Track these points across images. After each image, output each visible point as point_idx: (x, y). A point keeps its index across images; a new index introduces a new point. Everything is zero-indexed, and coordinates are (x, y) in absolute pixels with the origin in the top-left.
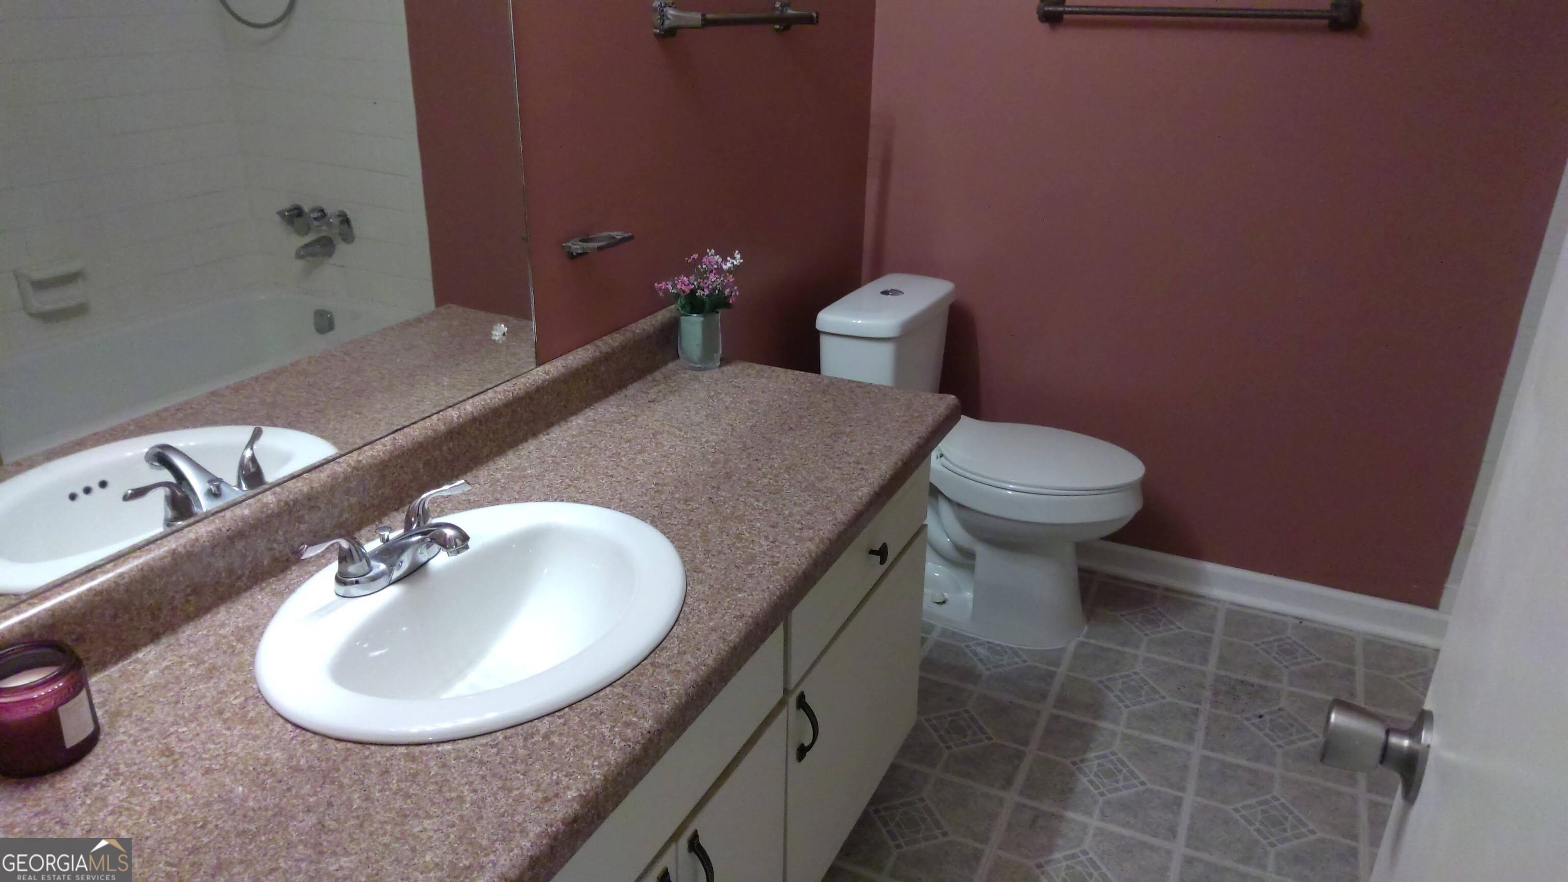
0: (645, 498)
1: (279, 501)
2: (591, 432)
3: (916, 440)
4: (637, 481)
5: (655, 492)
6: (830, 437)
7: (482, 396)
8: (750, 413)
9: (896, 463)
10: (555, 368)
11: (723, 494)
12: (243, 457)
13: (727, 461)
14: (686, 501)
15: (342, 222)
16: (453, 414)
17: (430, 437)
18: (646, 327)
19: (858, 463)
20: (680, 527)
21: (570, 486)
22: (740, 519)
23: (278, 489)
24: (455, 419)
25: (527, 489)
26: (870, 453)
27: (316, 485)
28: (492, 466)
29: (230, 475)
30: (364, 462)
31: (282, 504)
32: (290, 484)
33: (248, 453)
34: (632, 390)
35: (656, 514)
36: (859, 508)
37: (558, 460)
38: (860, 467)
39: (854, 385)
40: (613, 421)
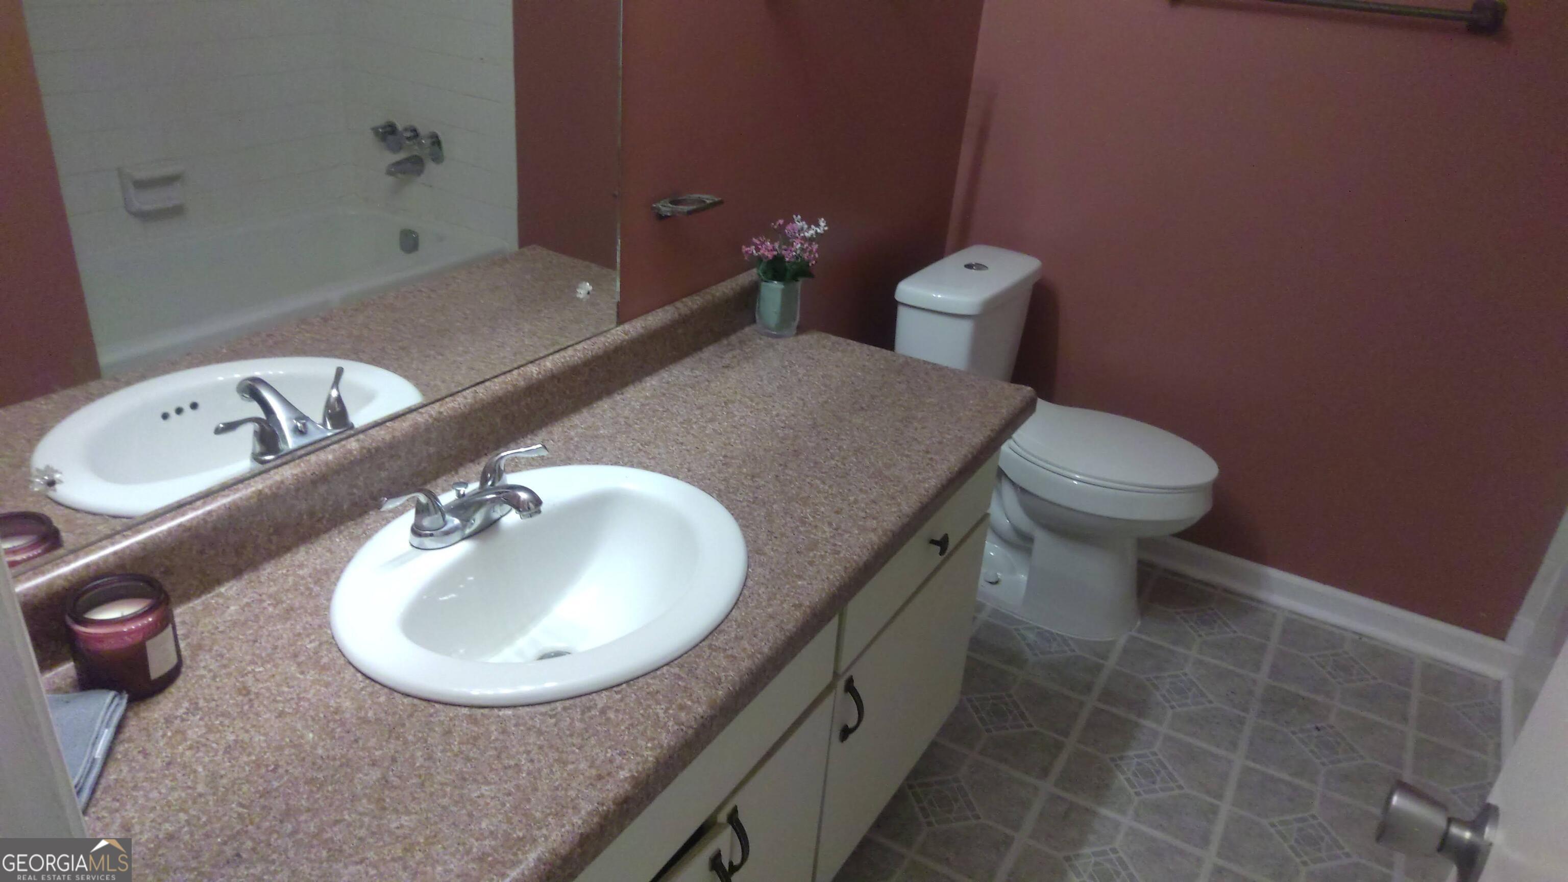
0: (713, 470)
1: (362, 448)
2: (664, 394)
3: (989, 433)
4: (706, 451)
5: (724, 464)
6: (901, 421)
7: (562, 353)
8: (823, 388)
9: (966, 456)
10: (635, 328)
11: (791, 472)
12: (330, 396)
13: (796, 437)
14: (753, 477)
15: (433, 144)
16: (533, 370)
17: (509, 392)
18: (725, 290)
19: (928, 452)
20: (745, 504)
21: (640, 450)
22: (805, 501)
23: (361, 436)
24: (535, 376)
25: (599, 450)
26: (940, 443)
27: (397, 434)
28: (567, 422)
29: (316, 413)
30: (445, 414)
31: (365, 451)
32: (373, 432)
33: (334, 393)
34: (707, 353)
35: (722, 487)
36: (925, 500)
37: (630, 422)
38: (929, 456)
39: (929, 367)
40: (685, 385)
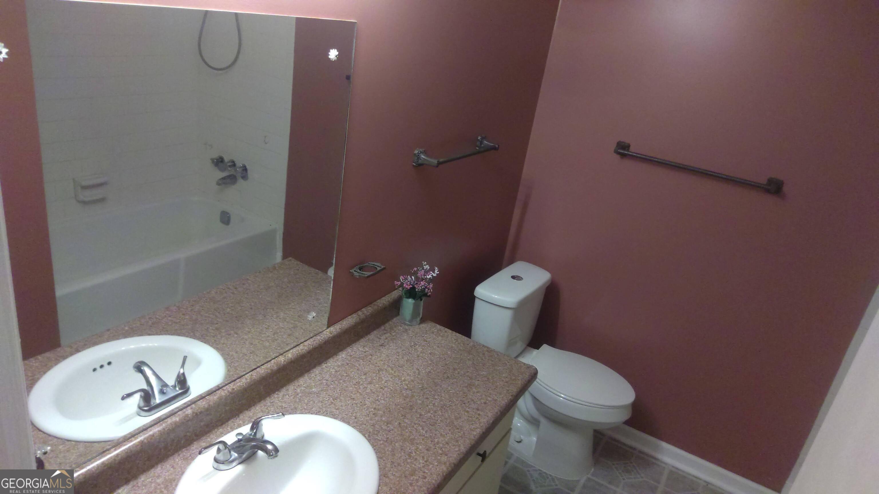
0: (368, 418)
2: (348, 364)
3: (510, 397)
4: (365, 405)
5: (374, 414)
6: (466, 387)
8: (430, 362)
9: (497, 413)
10: (336, 329)
11: (407, 421)
12: (179, 372)
13: (413, 396)
14: (388, 424)
15: (243, 170)
19: (478, 410)
20: (382, 442)
21: (332, 403)
22: (412, 441)
25: (311, 402)
26: (485, 403)
28: (296, 383)
33: (182, 371)
34: (372, 336)
35: (371, 430)
36: (473, 442)
37: (329, 383)
38: (478, 412)
39: (485, 349)
40: (359, 358)
